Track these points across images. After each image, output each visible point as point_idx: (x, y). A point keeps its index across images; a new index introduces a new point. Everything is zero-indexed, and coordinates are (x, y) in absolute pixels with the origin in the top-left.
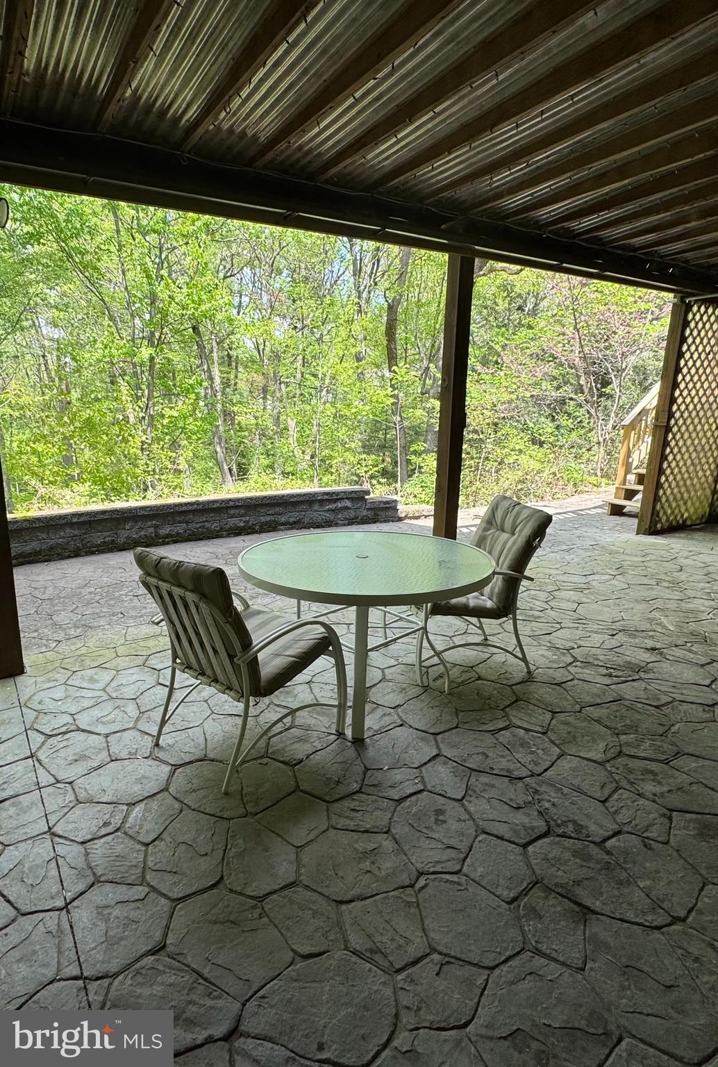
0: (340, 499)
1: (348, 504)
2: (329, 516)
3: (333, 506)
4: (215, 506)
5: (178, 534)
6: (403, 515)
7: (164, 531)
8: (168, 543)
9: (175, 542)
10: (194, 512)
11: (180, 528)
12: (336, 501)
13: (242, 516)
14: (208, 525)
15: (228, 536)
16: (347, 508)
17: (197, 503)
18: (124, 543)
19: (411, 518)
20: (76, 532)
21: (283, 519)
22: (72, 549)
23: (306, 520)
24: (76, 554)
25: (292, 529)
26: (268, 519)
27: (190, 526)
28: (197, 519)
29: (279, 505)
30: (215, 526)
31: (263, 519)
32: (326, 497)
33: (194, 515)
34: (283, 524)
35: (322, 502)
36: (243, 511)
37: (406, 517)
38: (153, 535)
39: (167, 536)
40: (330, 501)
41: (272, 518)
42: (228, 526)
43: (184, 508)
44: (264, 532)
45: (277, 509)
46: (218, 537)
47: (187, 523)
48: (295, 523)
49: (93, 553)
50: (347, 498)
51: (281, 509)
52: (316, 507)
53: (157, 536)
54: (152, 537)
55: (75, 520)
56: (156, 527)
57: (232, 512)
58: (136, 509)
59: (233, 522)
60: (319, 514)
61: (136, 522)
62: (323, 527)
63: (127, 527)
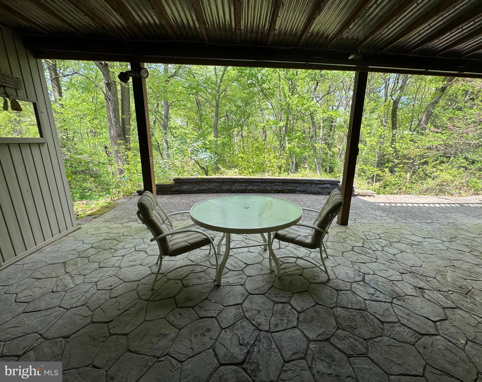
0: (325, 183)
1: (329, 186)
2: (320, 190)
3: (322, 186)
4: (269, 181)
5: (254, 190)
6: (356, 194)
7: (249, 188)
8: (250, 193)
9: (253, 192)
10: (261, 182)
11: (255, 188)
12: (323, 184)
13: (280, 186)
14: (266, 188)
15: (274, 193)
16: (328, 188)
17: (262, 179)
18: (234, 190)
19: (361, 196)
20: (218, 185)
21: (298, 189)
22: (216, 190)
23: (309, 191)
24: (217, 192)
25: (302, 193)
26: (292, 188)
27: (259, 187)
28: (262, 185)
29: (297, 183)
30: (269, 188)
31: (289, 188)
32: (318, 182)
33: (261, 183)
34: (298, 191)
35: (316, 184)
36: (281, 184)
37: (358, 195)
38: (245, 189)
39: (250, 190)
40: (320, 184)
41: (293, 188)
42: (274, 189)
43: (257, 180)
44: (289, 193)
45: (296, 185)
46: (270, 193)
47: (258, 186)
48: (303, 191)
49: (223, 192)
50: (329, 184)
51: (298, 185)
52: (314, 186)
53: (246, 189)
54: (244, 190)
55: (217, 180)
56: (246, 186)
57: (276, 184)
58: (239, 179)
59: (276, 188)
60: (314, 188)
61: (239, 184)
62: (316, 194)
63: (236, 185)
